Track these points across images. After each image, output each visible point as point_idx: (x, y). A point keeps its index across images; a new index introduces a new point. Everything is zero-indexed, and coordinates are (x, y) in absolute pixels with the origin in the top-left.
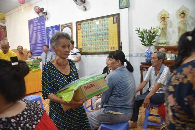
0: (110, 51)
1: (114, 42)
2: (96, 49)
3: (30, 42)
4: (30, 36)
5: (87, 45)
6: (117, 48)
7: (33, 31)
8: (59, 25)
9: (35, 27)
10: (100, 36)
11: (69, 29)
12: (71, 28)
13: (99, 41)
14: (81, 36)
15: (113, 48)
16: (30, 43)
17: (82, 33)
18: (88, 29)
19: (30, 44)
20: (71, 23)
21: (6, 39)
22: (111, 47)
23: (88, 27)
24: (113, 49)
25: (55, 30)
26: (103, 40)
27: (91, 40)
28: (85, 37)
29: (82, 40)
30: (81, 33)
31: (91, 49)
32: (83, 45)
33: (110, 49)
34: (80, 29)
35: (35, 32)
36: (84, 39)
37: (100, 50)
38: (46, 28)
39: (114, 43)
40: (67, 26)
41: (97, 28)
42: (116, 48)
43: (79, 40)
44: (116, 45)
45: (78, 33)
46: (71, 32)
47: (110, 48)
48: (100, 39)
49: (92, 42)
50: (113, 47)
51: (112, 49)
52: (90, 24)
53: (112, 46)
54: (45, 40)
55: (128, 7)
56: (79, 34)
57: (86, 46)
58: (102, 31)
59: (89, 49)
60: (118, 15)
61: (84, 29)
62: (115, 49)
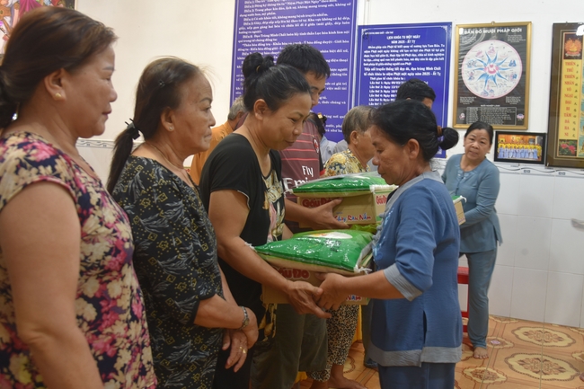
7: (265, 32)
8: (449, 24)
9: (278, 13)
11: (510, 48)
12: (522, 48)
14: (579, 88)
20: (524, 27)
25: (418, 42)
30: (579, 75)
34: (580, 58)
35: (280, 40)
38: (361, 27)
40: (502, 37)
43: (567, 102)
45: (565, 72)
46: (519, 62)
54: (344, 79)
56: (567, 77)
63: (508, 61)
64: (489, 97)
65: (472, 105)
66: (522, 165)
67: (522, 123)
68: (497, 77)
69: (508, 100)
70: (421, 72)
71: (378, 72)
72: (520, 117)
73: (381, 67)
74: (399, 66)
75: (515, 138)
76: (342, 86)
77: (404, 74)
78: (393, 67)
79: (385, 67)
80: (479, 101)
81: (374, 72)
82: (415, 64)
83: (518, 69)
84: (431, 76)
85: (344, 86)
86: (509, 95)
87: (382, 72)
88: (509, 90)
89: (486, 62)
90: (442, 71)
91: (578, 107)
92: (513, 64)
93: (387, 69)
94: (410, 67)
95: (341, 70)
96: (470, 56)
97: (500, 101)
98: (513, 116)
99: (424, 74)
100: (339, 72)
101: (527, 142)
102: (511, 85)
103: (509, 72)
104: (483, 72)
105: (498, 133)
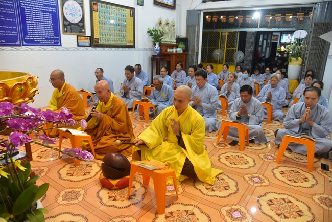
0: (127, 44)
2: (115, 41)
5: (105, 34)
10: (119, 27)
12: (82, 5)
13: (118, 32)
14: (98, 21)
17: (99, 17)
18: (106, 14)
22: (128, 41)
23: (107, 13)
26: (121, 31)
27: (110, 30)
28: (102, 24)
29: (99, 27)
30: (98, 17)
31: (110, 41)
32: (100, 34)
34: (97, 11)
36: (102, 27)
37: (119, 43)
39: (131, 37)
41: (116, 16)
42: (132, 42)
45: (94, 16)
46: (81, 10)
48: (119, 30)
49: (112, 32)
50: (130, 41)
52: (108, 9)
53: (129, 39)
54: (12, 7)
55: (142, 5)
57: (104, 36)
58: (121, 22)
59: (108, 41)
60: (134, 9)
61: (102, 12)
63: (78, 10)
64: (73, 22)
65: (68, 25)
66: (86, 47)
67: (84, 32)
68: (75, 15)
69: (80, 24)
70: (48, 9)
71: (28, 6)
72: (83, 30)
73: (29, 4)
74: (38, 5)
75: (83, 38)
76: (11, 11)
77: (41, 9)
78: (35, 5)
79: (31, 4)
80: (70, 24)
81: (26, 6)
82: (45, 5)
83: (81, 13)
84: (52, 12)
85: (12, 11)
86: (79, 22)
87: (30, 6)
88: (79, 20)
89: (71, 8)
90: (56, 10)
91: (98, 28)
92: (79, 11)
93: (33, 6)
94: (43, 6)
95: (9, 2)
96: (66, 5)
97: (77, 24)
98: (81, 30)
99: (49, 10)
100: (8, 3)
101: (86, 39)
102: (79, 19)
103: (78, 13)
104: (70, 12)
105: (78, 36)
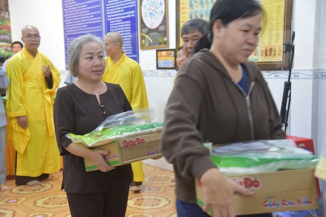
0: (260, 60)
1: (274, 33)
3: (64, 28)
4: (64, 13)
6: (280, 51)
15: (268, 53)
16: (65, 32)
17: (191, 6)
19: (65, 36)
21: (6, 16)
22: (264, 50)
24: (270, 55)
30: (188, 6)
33: (260, 53)
39: (274, 38)
42: (277, 53)
44: (277, 42)
45: (181, 6)
46: (163, 2)
47: (262, 52)
50: (271, 50)
51: (266, 55)
53: (266, 45)
54: (100, 24)
56: (183, 8)
62: (275, 54)
63: (159, 2)
66: (168, 71)
67: (166, 43)
68: (156, 14)
69: (160, 28)
70: (127, 15)
71: (113, 17)
72: (166, 39)
74: (120, 13)
75: (164, 53)
76: (100, 28)
77: (121, 17)
78: (117, 13)
79: (114, 14)
80: (149, 31)
81: (111, 18)
82: (126, 10)
83: (163, 7)
84: (131, 17)
86: (161, 25)
88: (160, 22)
89: (150, 4)
90: (135, 13)
92: (161, 4)
94: (123, 12)
97: (157, 30)
98: (162, 38)
99: (129, 16)
101: (168, 55)
102: (161, 18)
103: (159, 10)
104: (150, 11)
105: (157, 51)
